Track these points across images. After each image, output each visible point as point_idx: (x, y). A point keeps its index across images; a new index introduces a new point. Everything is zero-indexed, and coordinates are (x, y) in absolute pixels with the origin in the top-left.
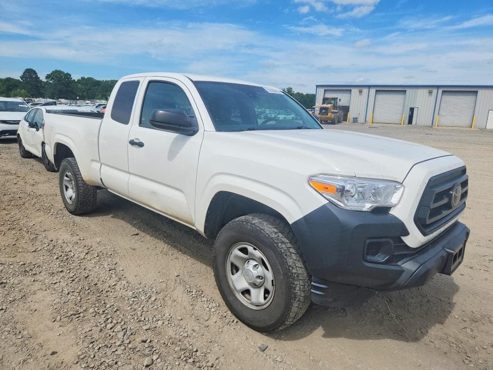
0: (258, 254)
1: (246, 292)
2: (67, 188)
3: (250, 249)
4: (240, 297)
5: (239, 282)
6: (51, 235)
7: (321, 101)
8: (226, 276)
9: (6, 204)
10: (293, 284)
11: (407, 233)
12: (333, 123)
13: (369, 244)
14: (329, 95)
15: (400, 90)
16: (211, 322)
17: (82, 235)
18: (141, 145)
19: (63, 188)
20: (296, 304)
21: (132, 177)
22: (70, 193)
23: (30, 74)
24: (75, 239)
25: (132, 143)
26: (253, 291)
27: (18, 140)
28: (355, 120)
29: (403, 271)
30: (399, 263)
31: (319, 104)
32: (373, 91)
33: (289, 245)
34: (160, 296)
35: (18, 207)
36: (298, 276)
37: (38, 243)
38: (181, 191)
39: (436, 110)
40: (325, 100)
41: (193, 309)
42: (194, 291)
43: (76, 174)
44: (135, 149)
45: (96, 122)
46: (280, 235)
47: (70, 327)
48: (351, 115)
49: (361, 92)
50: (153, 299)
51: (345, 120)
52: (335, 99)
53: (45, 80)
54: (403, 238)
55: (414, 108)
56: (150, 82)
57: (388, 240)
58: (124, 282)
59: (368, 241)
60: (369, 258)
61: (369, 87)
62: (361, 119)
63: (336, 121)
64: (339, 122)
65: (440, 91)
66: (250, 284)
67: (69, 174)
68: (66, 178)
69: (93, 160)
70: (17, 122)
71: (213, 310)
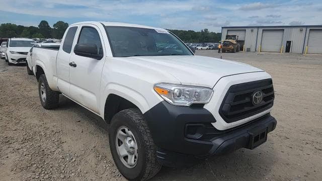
0: (130, 133)
1: (126, 158)
2: (43, 93)
3: (126, 130)
4: (123, 160)
5: (122, 151)
6: (28, 121)
7: (225, 38)
8: (115, 147)
9: (9, 102)
10: (147, 152)
11: (215, 121)
12: (233, 51)
13: (188, 127)
14: (230, 34)
15: (281, 29)
16: (104, 175)
17: (45, 121)
18: (75, 66)
19: (41, 93)
20: (149, 165)
21: (72, 86)
22: (44, 96)
23: (44, 24)
24: (40, 124)
25: (71, 64)
26: (129, 157)
27: (26, 64)
28: (248, 50)
29: (212, 145)
30: (211, 140)
31: (223, 39)
32: (261, 30)
33: (146, 128)
34: (78, 159)
35: (15, 104)
36: (150, 147)
37: (19, 125)
38: (94, 94)
39: (305, 42)
40: (228, 37)
41: (96, 167)
42: (101, 156)
43: (46, 84)
44: (72, 68)
45: (54, 52)
46: (142, 121)
47: (20, 174)
48: (245, 46)
49: (252, 31)
50: (74, 160)
51: (242, 49)
52: (235, 36)
53: (52, 27)
54: (213, 124)
55: (290, 42)
56: (83, 27)
57: (201, 124)
58: (60, 150)
59: (187, 125)
60: (190, 136)
61: (258, 27)
62: (253, 49)
63: (235, 50)
64: (237, 51)
65: (308, 29)
66: (128, 152)
67: (43, 84)
68: (42, 87)
69: (54, 76)
70: (26, 53)
71: (108, 168)
